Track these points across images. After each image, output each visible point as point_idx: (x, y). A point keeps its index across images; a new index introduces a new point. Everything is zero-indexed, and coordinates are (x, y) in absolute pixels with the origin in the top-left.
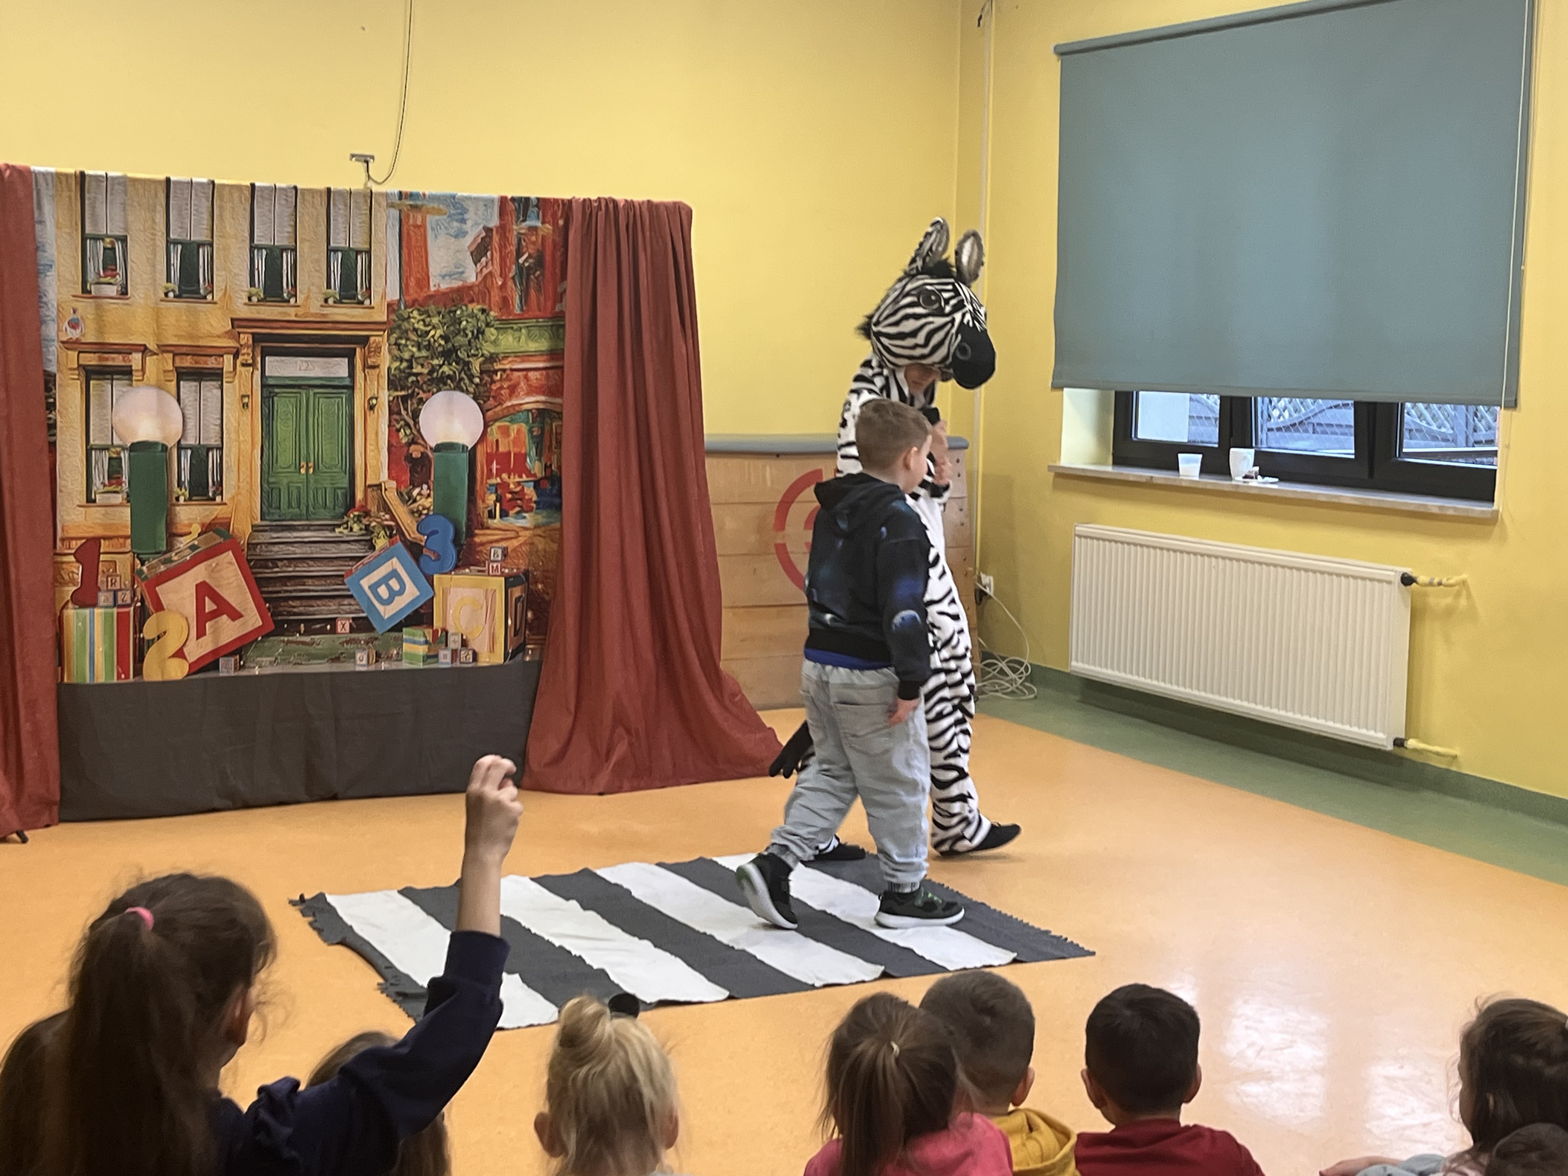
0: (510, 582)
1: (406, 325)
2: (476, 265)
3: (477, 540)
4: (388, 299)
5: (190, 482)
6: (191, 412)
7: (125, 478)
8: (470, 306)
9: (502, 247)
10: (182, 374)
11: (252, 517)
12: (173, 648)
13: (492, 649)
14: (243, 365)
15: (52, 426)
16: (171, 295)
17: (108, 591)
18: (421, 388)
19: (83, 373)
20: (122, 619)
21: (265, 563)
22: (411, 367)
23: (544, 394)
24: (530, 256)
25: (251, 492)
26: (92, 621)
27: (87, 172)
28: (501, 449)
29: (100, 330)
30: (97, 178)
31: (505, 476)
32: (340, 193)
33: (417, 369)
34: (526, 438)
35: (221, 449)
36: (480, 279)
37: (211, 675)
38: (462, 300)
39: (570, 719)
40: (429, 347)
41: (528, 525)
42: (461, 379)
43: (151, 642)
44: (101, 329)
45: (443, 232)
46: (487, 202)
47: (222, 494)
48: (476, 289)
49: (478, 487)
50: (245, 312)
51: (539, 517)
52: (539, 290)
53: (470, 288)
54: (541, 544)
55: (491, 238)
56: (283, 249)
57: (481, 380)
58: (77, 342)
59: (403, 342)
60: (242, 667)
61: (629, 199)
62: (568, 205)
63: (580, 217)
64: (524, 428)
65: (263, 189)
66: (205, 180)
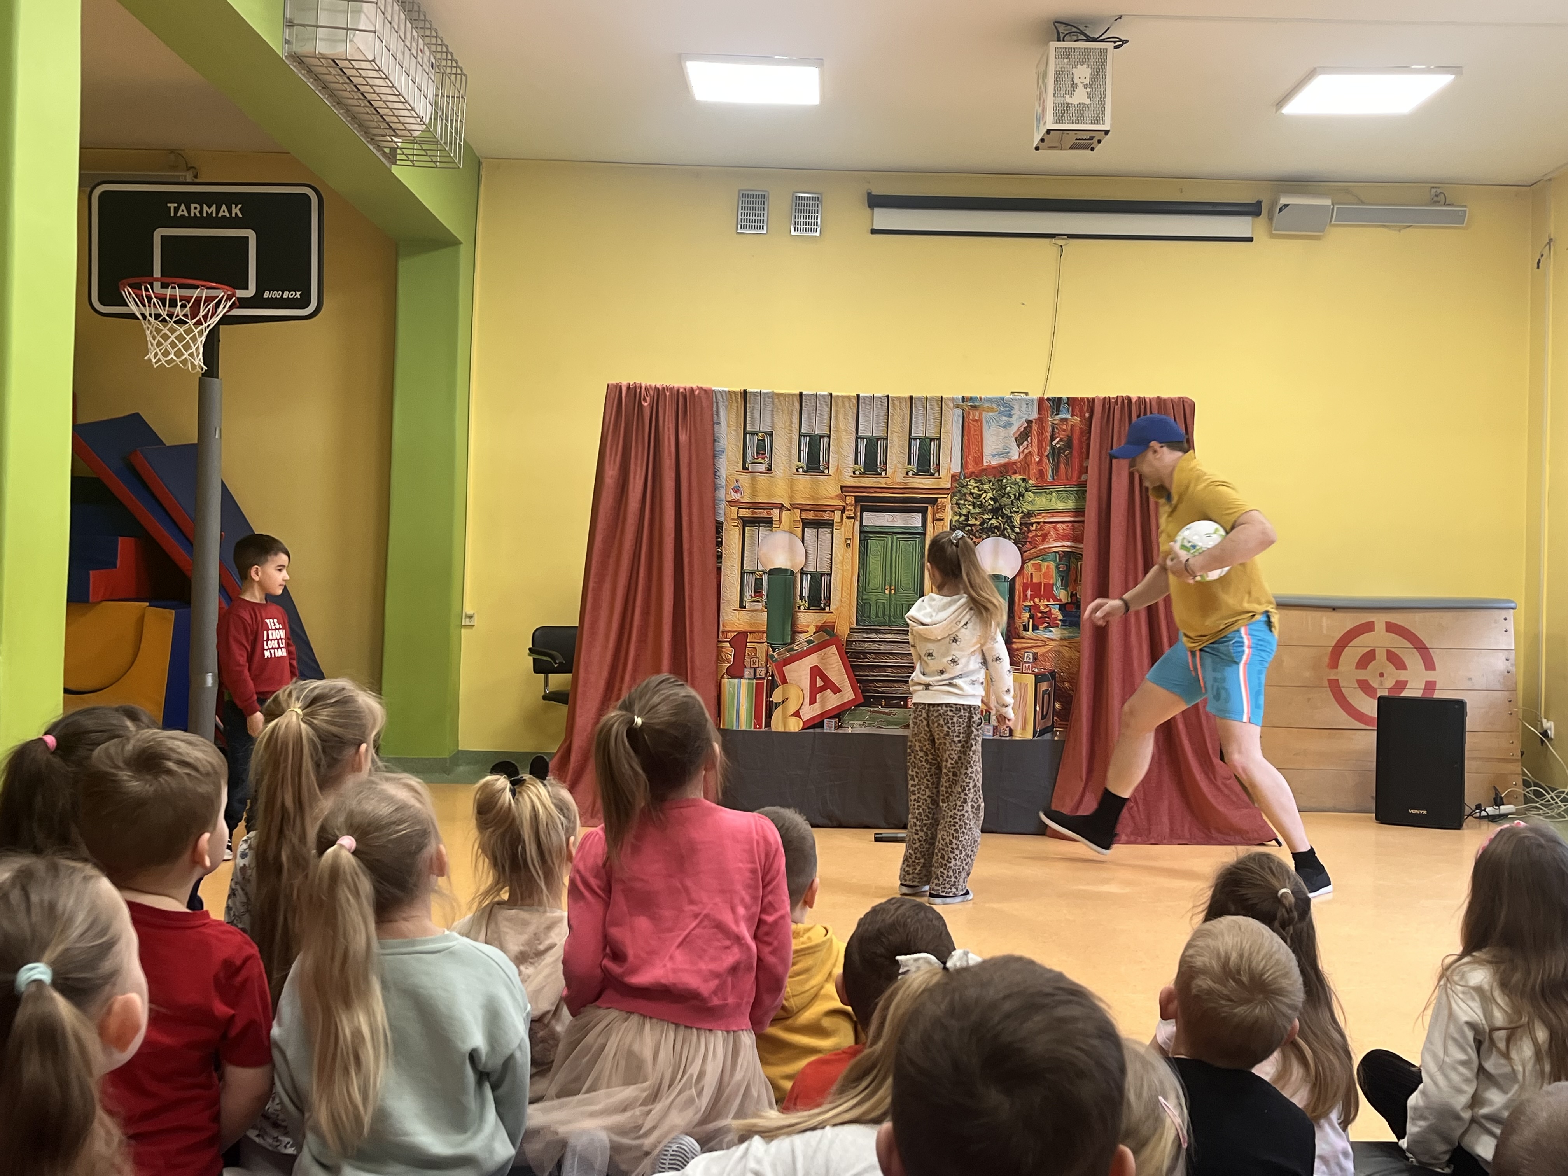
0: (1039, 679)
1: (964, 490)
2: (1019, 447)
3: (1015, 646)
4: (952, 472)
5: (809, 597)
6: (811, 550)
7: (765, 593)
8: (1013, 477)
9: (1040, 433)
10: (806, 524)
11: (850, 623)
12: (792, 710)
13: (1024, 728)
14: (848, 518)
15: (719, 557)
16: (801, 470)
17: (751, 667)
18: (974, 535)
19: (741, 522)
20: (759, 687)
21: (858, 655)
22: (967, 520)
23: (1068, 540)
24: (1061, 440)
25: (850, 604)
26: (739, 688)
27: (749, 390)
28: (1035, 580)
29: (754, 494)
30: (754, 394)
31: (1037, 600)
32: (920, 399)
33: (972, 521)
34: (1054, 572)
35: (830, 575)
36: (1022, 456)
37: (818, 730)
38: (1007, 472)
39: (1082, 785)
40: (981, 506)
41: (1054, 637)
42: (1005, 529)
43: (777, 705)
44: (754, 492)
45: (994, 424)
46: (1029, 402)
47: (829, 606)
48: (1019, 465)
49: (1016, 608)
50: (850, 482)
51: (1065, 632)
52: (1067, 465)
53: (1015, 463)
54: (1066, 652)
55: (1031, 427)
56: (878, 439)
57: (1021, 530)
58: (738, 501)
59: (962, 502)
60: (840, 727)
61: (1142, 396)
62: (1091, 402)
63: (1101, 408)
64: (1053, 565)
65: (865, 398)
66: (826, 393)
